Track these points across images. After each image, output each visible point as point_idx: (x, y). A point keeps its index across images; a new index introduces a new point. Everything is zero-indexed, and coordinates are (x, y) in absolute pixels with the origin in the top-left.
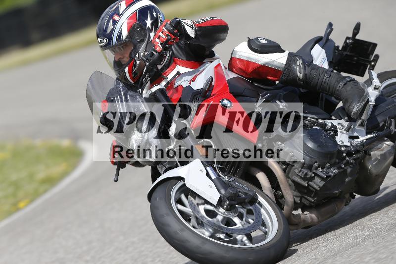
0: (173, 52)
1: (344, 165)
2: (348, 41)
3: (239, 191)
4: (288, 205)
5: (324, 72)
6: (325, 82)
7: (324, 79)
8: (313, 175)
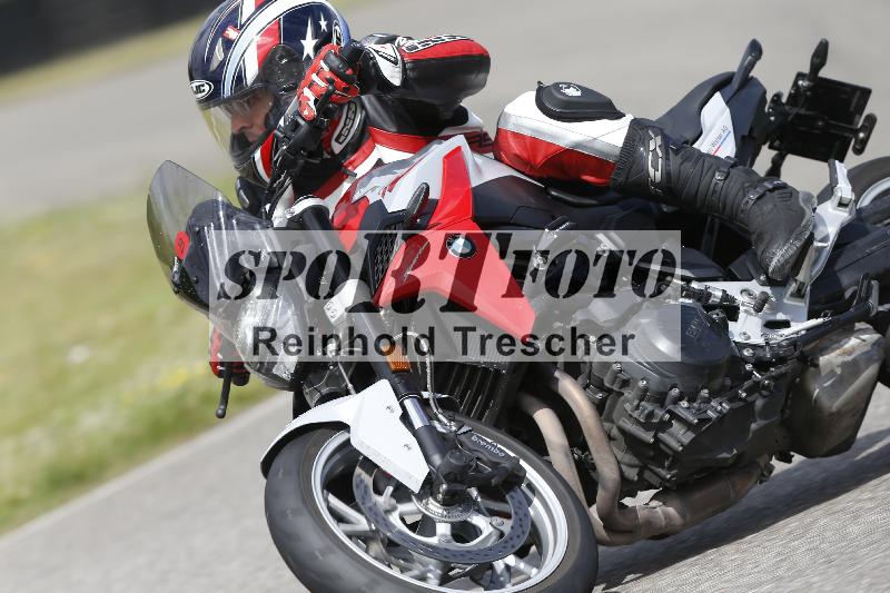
0: (367, 116)
1: (745, 391)
3: (478, 459)
4: (604, 488)
5: (714, 167)
6: (714, 192)
7: (712, 186)
8: (667, 416)
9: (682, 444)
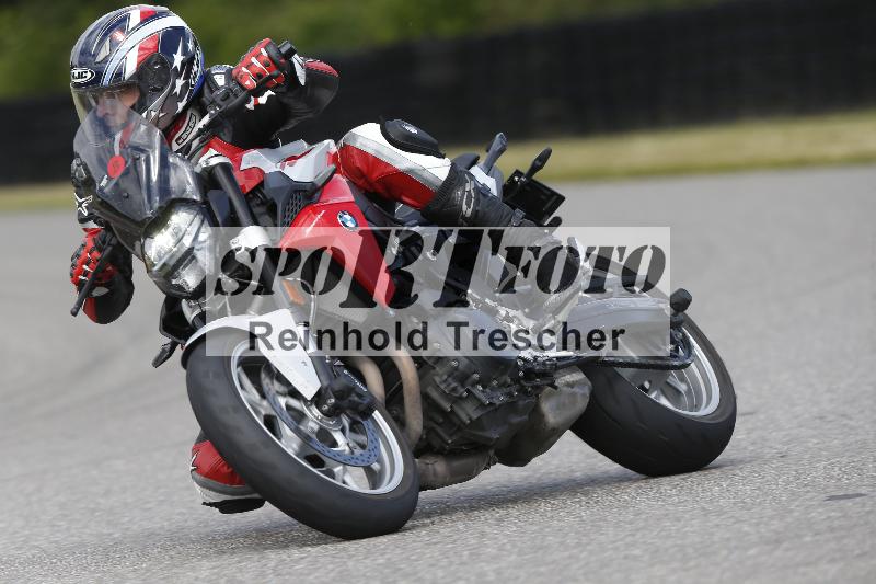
2: (516, 178)
8: (465, 394)
9: (470, 419)
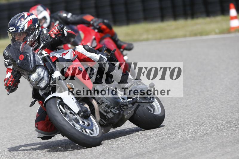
8: (109, 111)
9: (111, 117)
